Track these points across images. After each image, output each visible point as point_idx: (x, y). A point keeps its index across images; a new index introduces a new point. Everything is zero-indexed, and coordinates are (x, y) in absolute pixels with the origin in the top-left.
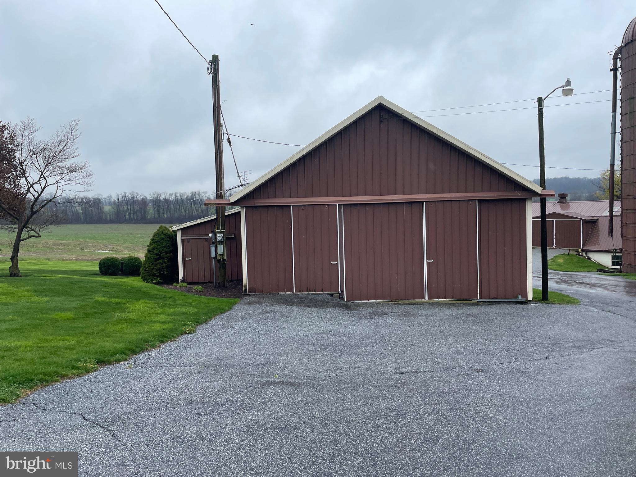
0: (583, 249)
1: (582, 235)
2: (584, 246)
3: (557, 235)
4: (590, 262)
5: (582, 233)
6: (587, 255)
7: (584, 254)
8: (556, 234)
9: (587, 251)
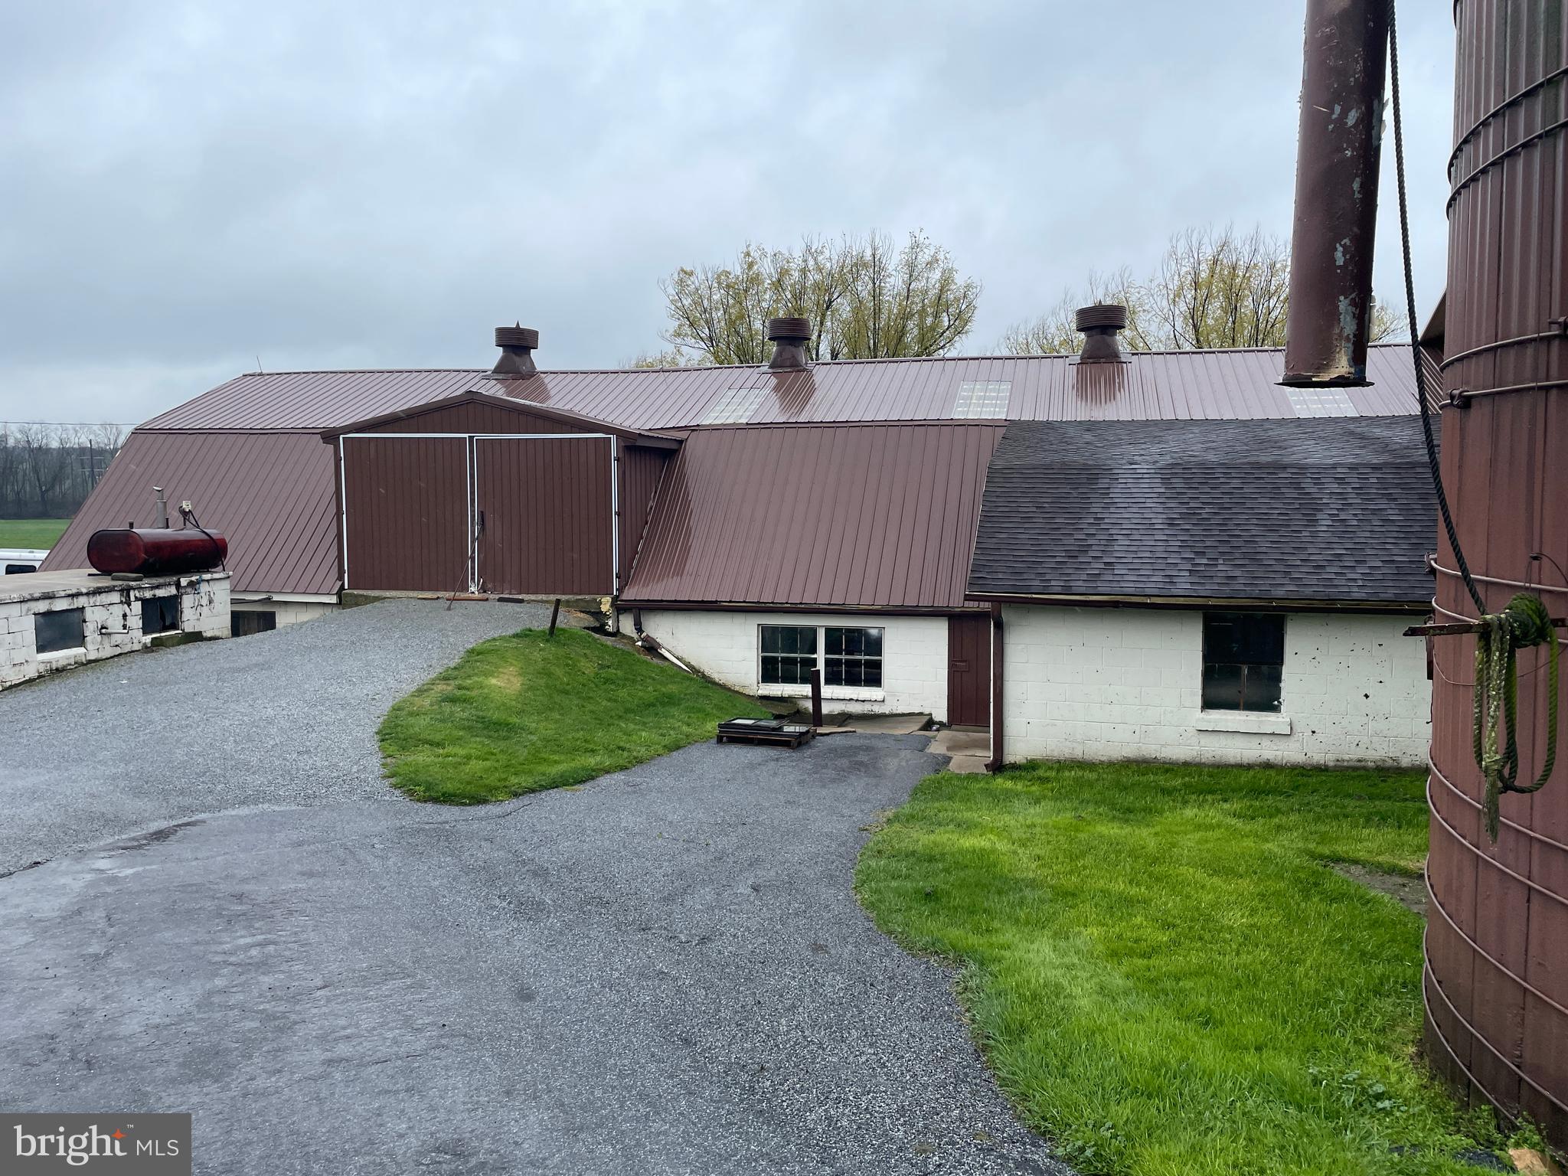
0: (624, 597)
1: (615, 519)
2: (625, 579)
3: (489, 518)
4: (663, 670)
5: (615, 507)
6: (640, 630)
7: (627, 626)
8: (482, 515)
9: (641, 609)
